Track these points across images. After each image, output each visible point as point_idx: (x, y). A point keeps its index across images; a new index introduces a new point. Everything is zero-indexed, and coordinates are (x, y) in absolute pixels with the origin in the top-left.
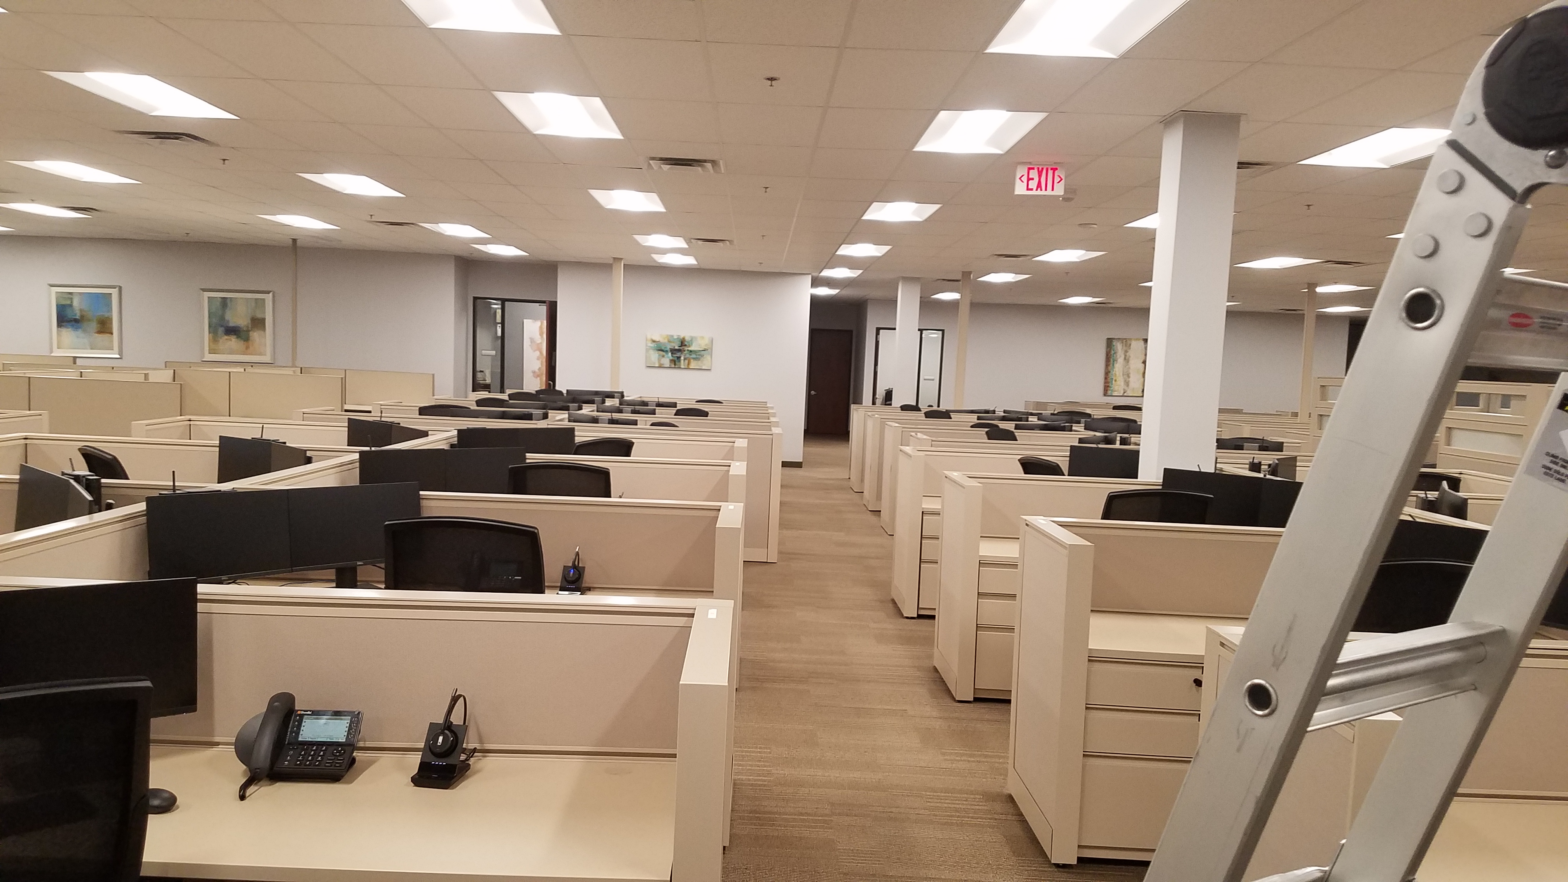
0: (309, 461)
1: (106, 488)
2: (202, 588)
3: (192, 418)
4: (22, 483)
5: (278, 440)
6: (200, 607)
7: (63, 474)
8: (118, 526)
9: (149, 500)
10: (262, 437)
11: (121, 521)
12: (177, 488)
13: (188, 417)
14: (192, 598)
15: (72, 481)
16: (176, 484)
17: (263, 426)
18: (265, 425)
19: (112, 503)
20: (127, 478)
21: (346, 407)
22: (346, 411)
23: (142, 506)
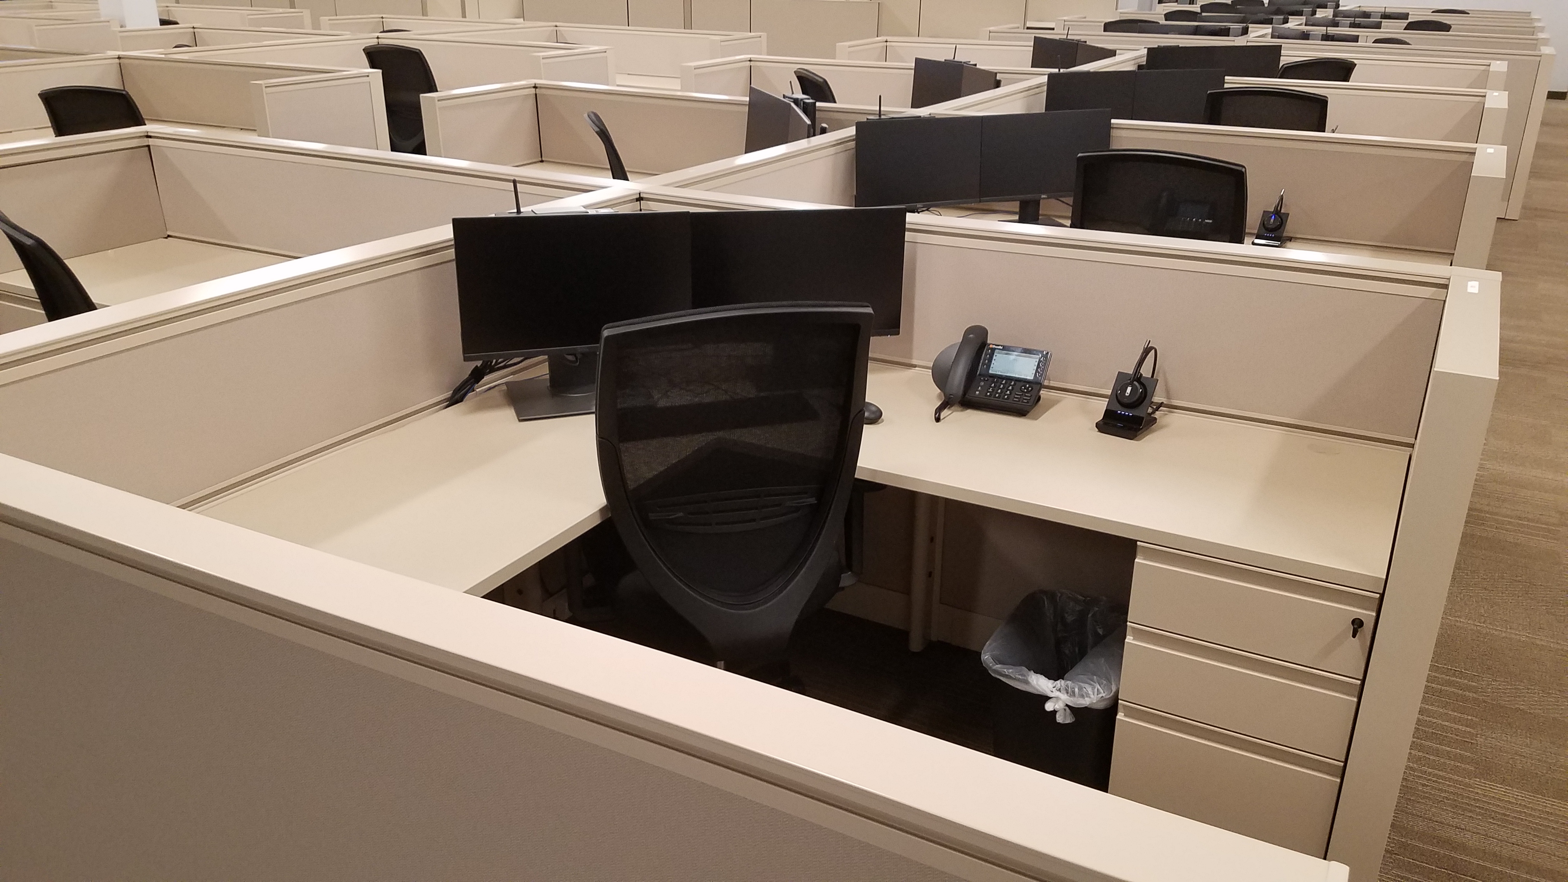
0: (998, 84)
1: (820, 113)
2: (910, 217)
3: (889, 39)
4: (751, 105)
5: (970, 62)
7: (784, 97)
8: (832, 150)
9: (860, 126)
10: (954, 58)
11: (834, 145)
12: (882, 113)
13: (885, 38)
14: (900, 227)
15: (793, 105)
16: (882, 109)
17: (956, 46)
18: (957, 46)
19: (826, 128)
20: (835, 102)
21: (1029, 25)
22: (1028, 28)
23: (852, 131)
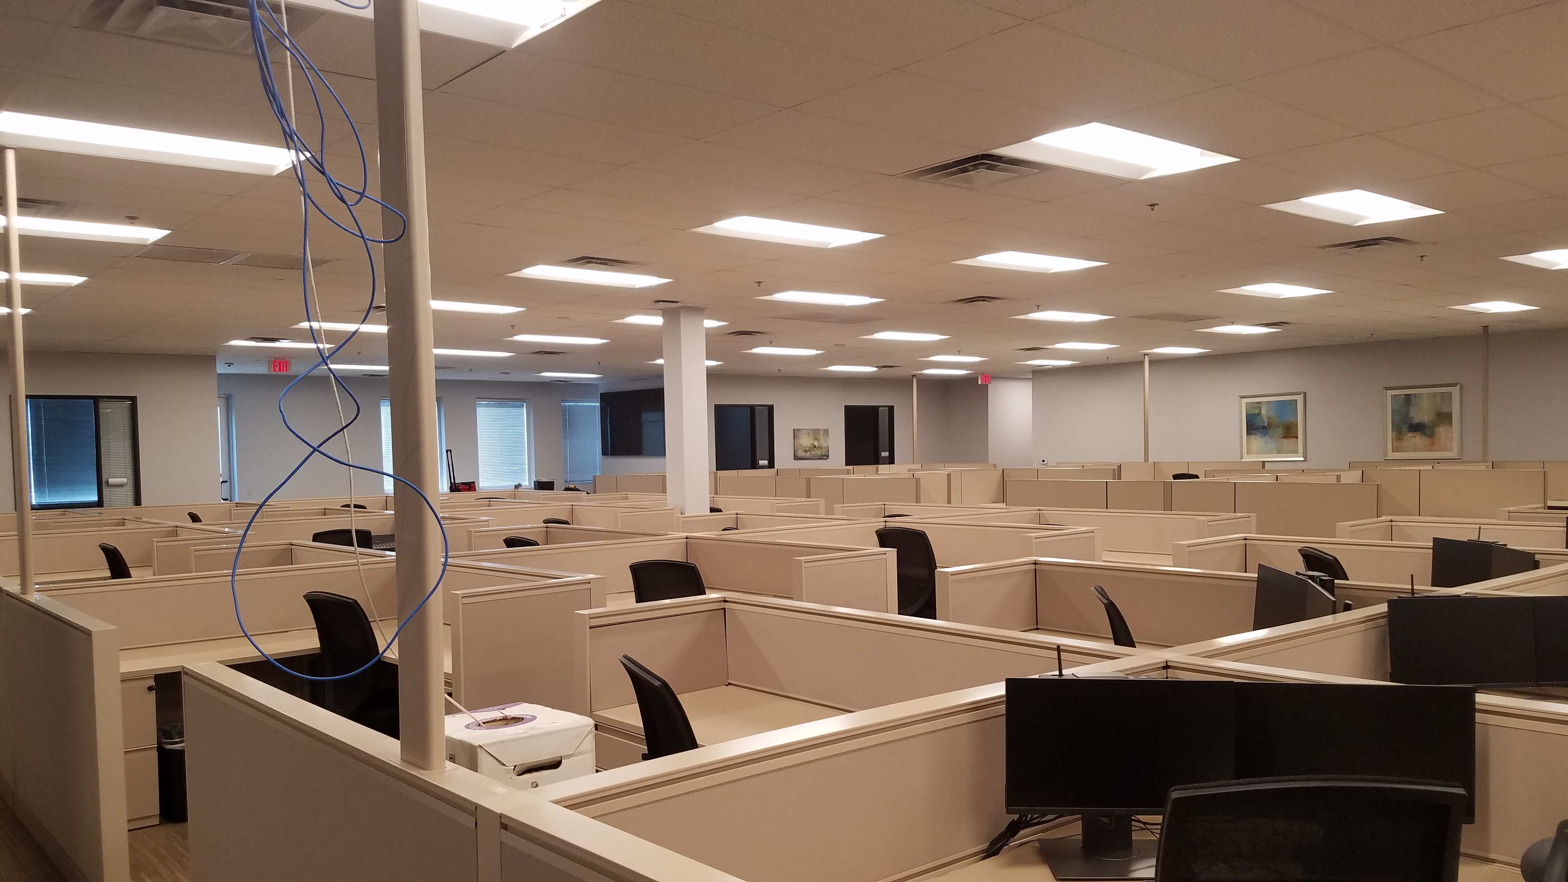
0: (1536, 565)
1: (1339, 589)
2: (1481, 698)
3: (1394, 518)
4: (1259, 580)
5: (1498, 542)
6: (1479, 717)
7: (1297, 573)
8: (1362, 627)
9: (1391, 603)
10: (1479, 538)
11: (1363, 622)
12: (1415, 592)
13: (1390, 518)
14: (1470, 708)
15: (1309, 581)
16: (1415, 587)
17: (1480, 527)
18: (1482, 526)
19: (1351, 604)
20: (1347, 579)
21: (1550, 503)
22: (1550, 508)
23: (1383, 608)
